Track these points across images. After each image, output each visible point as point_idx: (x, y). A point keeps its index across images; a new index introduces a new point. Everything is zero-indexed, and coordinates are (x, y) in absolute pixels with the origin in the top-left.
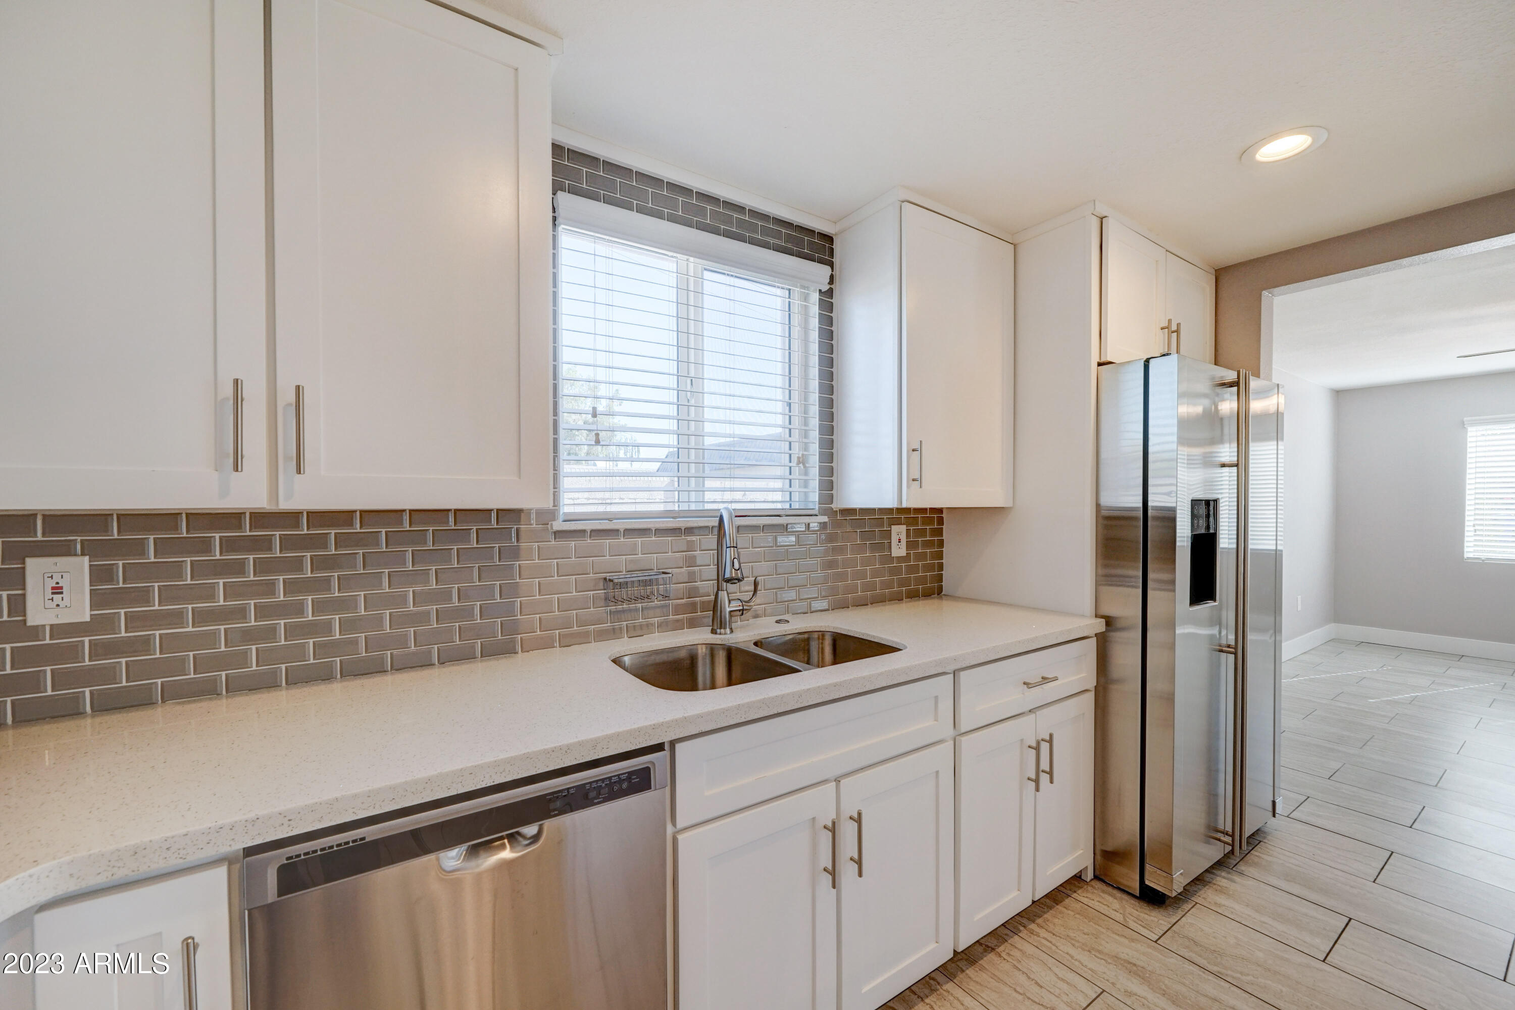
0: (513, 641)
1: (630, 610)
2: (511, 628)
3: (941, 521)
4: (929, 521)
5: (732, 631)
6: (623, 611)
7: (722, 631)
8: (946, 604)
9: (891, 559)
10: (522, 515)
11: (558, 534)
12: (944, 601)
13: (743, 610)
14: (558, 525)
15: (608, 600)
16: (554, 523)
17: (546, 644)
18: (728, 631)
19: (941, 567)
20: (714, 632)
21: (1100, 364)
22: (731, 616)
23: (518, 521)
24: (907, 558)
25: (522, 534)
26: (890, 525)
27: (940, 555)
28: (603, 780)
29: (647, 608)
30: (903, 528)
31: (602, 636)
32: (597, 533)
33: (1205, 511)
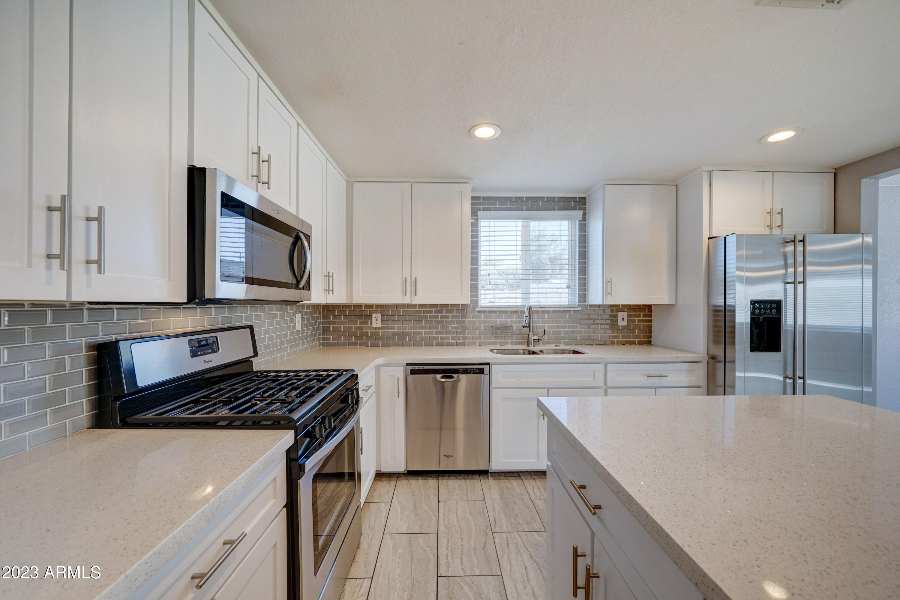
0: (465, 342)
1: (500, 337)
2: (464, 338)
3: (651, 311)
4: (644, 310)
5: (534, 346)
6: (498, 337)
7: (531, 346)
8: (653, 349)
9: (617, 326)
10: (468, 306)
11: (478, 312)
12: (652, 347)
13: (538, 340)
14: (477, 309)
15: (493, 333)
16: (477, 308)
17: (474, 344)
18: (533, 346)
19: (650, 332)
20: (528, 346)
21: (709, 238)
22: (534, 342)
23: (467, 308)
24: (628, 326)
25: (468, 311)
26: (618, 312)
27: (650, 326)
28: (472, 369)
29: (507, 337)
30: (625, 314)
31: (491, 344)
32: (490, 312)
33: (768, 306)
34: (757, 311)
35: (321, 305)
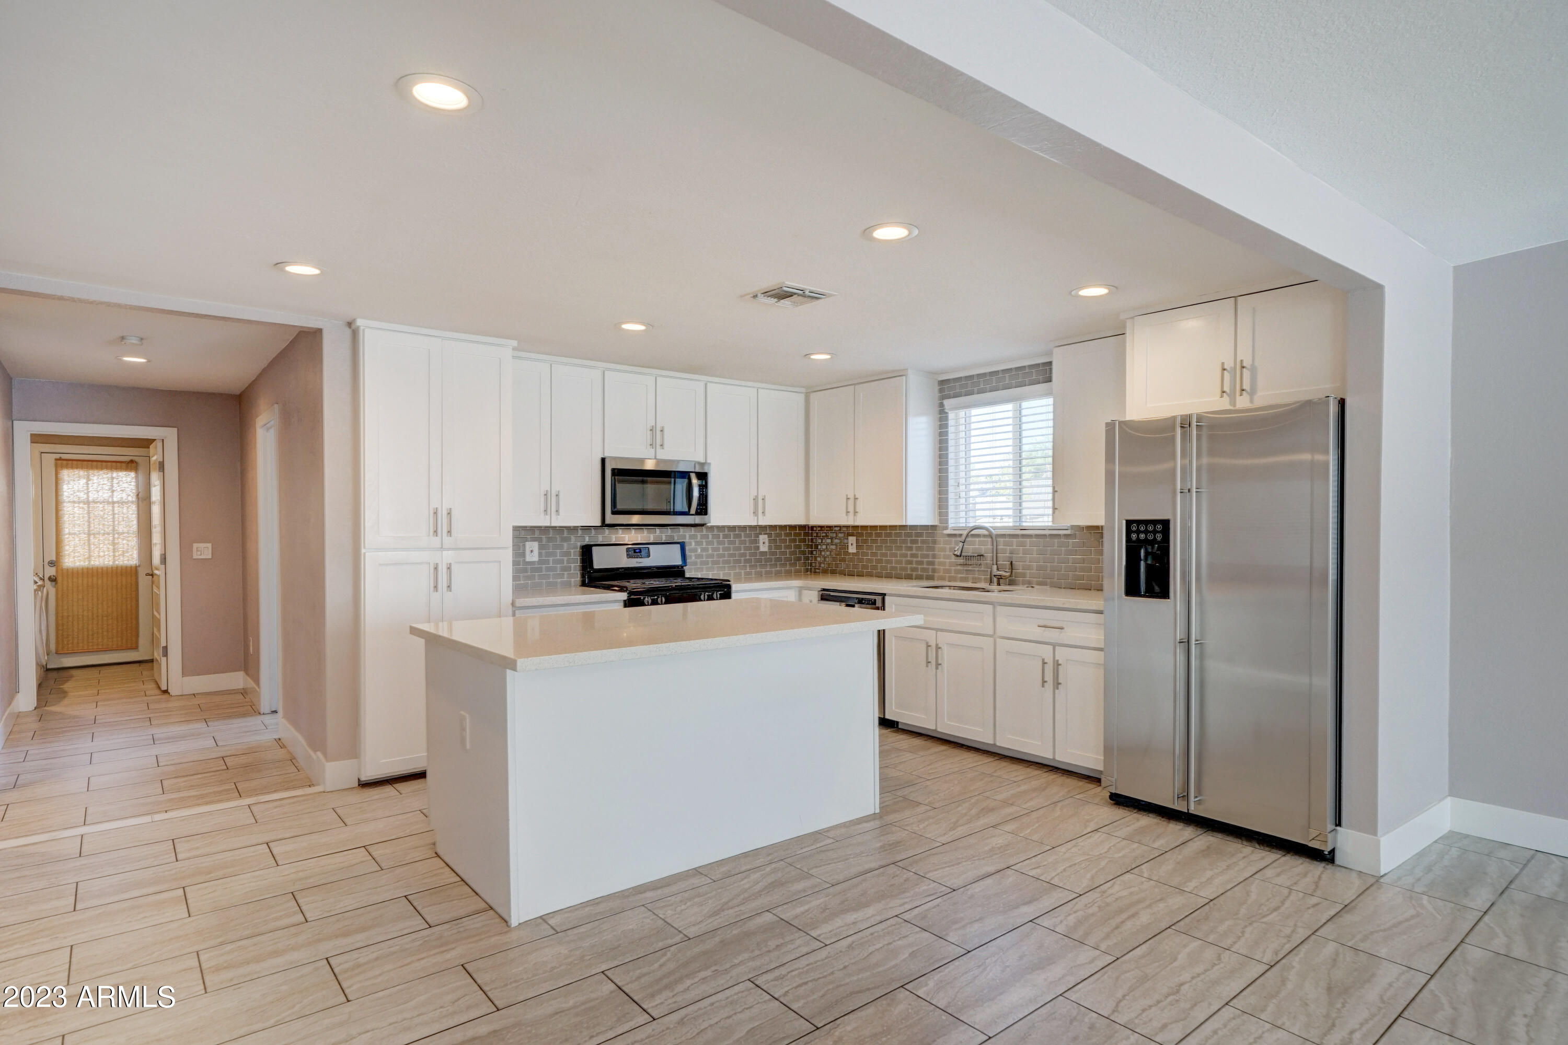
2: (934, 570)
6: (970, 570)
11: (950, 535)
15: (965, 565)
33: (1151, 528)
34: (1134, 536)
35: (810, 526)
